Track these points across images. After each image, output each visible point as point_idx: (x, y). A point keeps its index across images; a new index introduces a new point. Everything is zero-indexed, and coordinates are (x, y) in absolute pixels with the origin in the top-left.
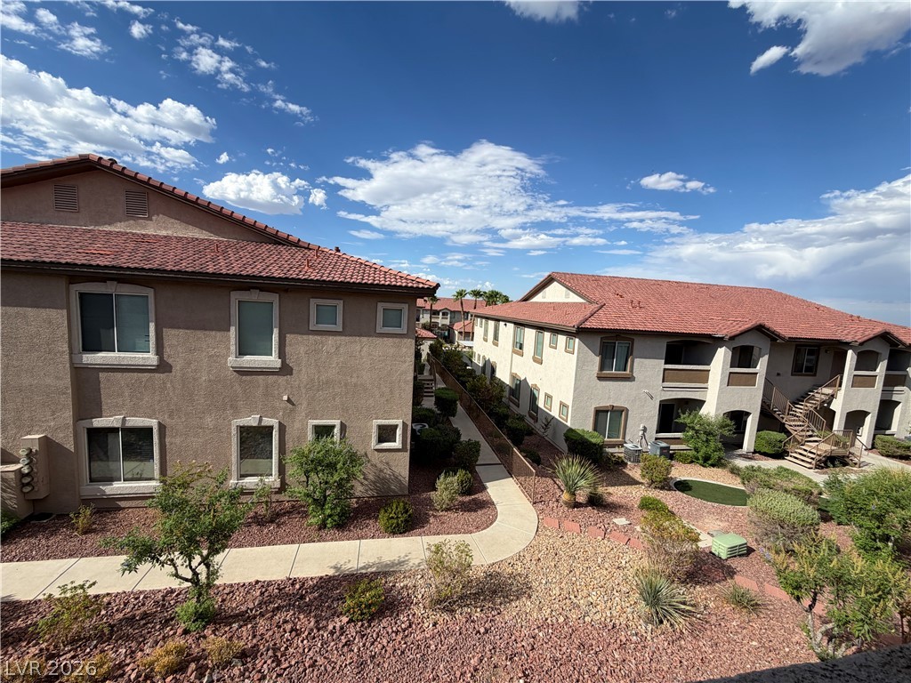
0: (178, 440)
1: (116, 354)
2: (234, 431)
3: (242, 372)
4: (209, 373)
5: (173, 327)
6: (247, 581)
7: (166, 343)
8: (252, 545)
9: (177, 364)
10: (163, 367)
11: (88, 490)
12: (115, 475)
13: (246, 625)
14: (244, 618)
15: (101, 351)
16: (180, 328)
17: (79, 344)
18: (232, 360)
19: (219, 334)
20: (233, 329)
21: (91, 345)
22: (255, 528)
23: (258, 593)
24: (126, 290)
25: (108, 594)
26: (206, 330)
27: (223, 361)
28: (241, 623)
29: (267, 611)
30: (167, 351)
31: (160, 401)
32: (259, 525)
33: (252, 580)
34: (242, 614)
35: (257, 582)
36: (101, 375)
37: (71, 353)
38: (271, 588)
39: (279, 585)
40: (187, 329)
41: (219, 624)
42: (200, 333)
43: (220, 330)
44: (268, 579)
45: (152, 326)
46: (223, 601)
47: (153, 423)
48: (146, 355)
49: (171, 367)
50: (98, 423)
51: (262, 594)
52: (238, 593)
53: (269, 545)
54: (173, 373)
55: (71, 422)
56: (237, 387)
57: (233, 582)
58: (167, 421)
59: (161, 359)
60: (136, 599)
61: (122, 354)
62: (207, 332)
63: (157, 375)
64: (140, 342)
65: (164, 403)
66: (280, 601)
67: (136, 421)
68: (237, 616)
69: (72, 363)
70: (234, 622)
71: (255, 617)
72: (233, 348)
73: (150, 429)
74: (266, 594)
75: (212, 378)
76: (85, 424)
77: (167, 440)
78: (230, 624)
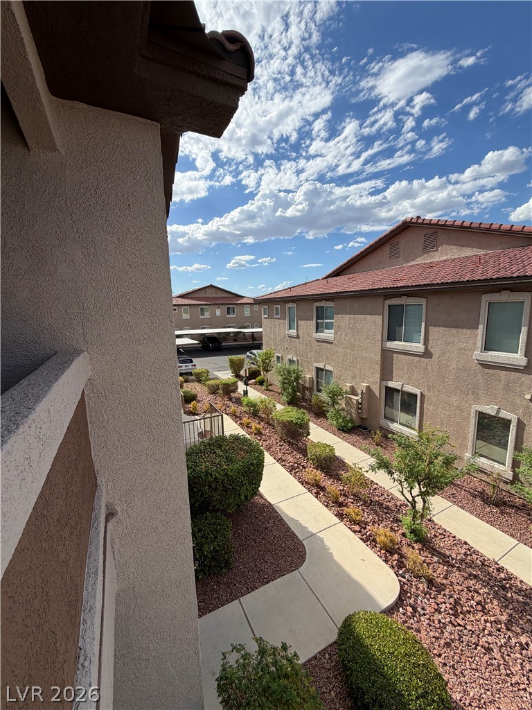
0: (431, 408)
1: (402, 343)
2: (473, 414)
3: (485, 365)
4: (458, 362)
5: (436, 326)
6: (458, 536)
7: (430, 338)
8: (471, 513)
9: (436, 352)
10: (427, 354)
11: (384, 422)
12: (396, 419)
13: (444, 565)
14: (445, 560)
15: (395, 340)
16: (440, 326)
17: (386, 336)
18: (478, 354)
19: (468, 331)
20: (481, 327)
21: (392, 337)
22: (479, 502)
23: (463, 552)
24: (411, 301)
25: (377, 484)
26: (459, 328)
27: (470, 354)
28: (441, 561)
29: (464, 570)
30: (431, 343)
31: (423, 378)
32: (483, 501)
33: (463, 539)
34: (445, 556)
35: (466, 543)
36: (394, 355)
37: (382, 341)
38: (475, 556)
39: (484, 560)
40: (445, 327)
41: (427, 548)
42: (454, 331)
43: (469, 328)
44: (477, 549)
45: (423, 324)
46: (435, 536)
47: (417, 391)
48: (418, 345)
49: (432, 354)
50: (391, 384)
51: (465, 554)
52: (447, 539)
53: (487, 522)
54: (433, 359)
55: (379, 380)
56: (480, 377)
57: (447, 530)
58: (426, 393)
59: (426, 348)
60: (388, 496)
61: (406, 343)
62: (459, 330)
63: (423, 359)
64: (416, 336)
65: (426, 380)
66: (479, 573)
67: (409, 388)
68: (440, 553)
69: (382, 347)
70: (437, 556)
71: (453, 566)
72: (479, 344)
73: (416, 396)
74: (469, 557)
75: (460, 367)
76: (384, 383)
77: (425, 406)
78: (433, 555)
